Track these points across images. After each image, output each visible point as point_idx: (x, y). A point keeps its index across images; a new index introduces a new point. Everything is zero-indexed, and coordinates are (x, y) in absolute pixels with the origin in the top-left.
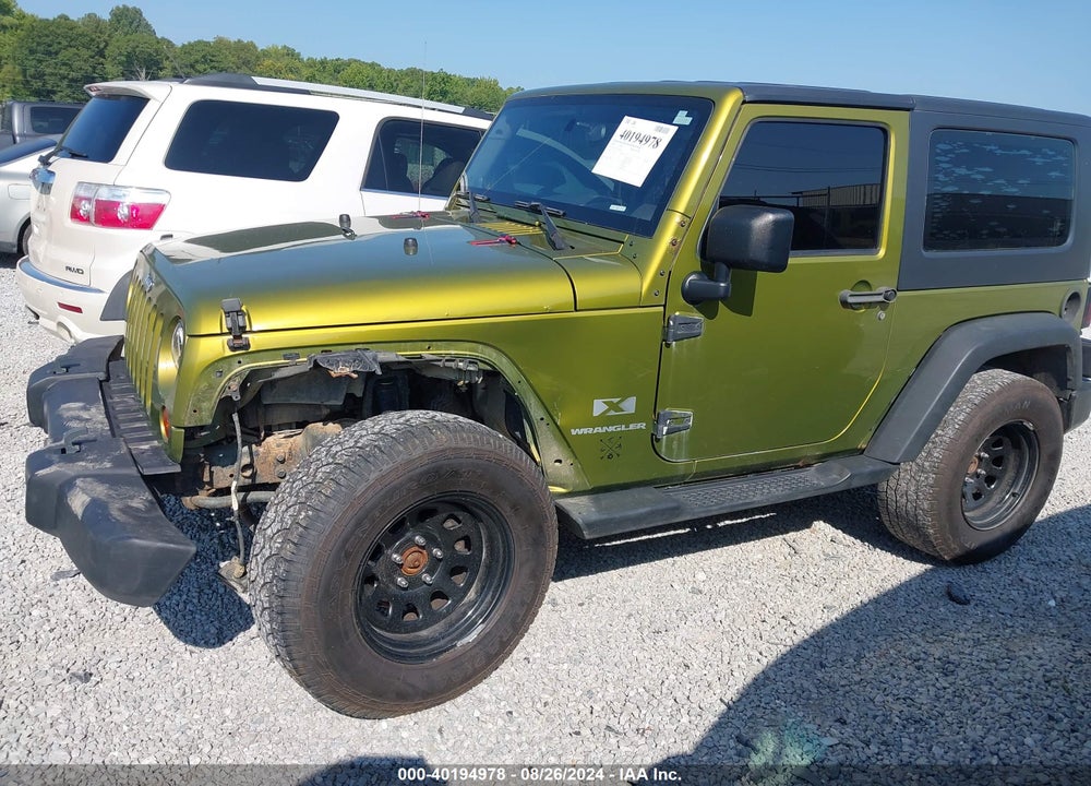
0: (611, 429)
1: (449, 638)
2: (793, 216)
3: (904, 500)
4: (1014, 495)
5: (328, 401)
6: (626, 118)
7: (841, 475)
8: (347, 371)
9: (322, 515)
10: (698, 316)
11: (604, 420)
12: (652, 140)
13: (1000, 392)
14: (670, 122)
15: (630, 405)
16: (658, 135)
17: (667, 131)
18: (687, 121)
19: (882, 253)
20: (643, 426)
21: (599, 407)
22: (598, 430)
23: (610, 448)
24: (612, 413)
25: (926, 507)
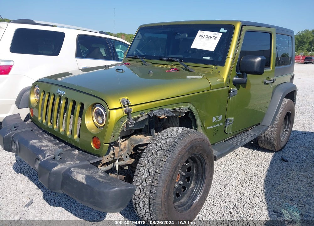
0: (216, 126)
1: (190, 201)
2: (265, 58)
3: (267, 136)
4: (285, 131)
5: (140, 127)
6: (199, 31)
7: (260, 131)
8: (164, 116)
9: (165, 168)
10: (236, 89)
11: (215, 123)
12: (213, 37)
13: (287, 104)
14: (219, 32)
15: (220, 118)
16: (215, 36)
17: (218, 34)
18: (226, 31)
19: (271, 68)
20: (222, 124)
21: (214, 119)
22: (214, 126)
23: (215, 132)
24: (217, 121)
25: (274, 137)
